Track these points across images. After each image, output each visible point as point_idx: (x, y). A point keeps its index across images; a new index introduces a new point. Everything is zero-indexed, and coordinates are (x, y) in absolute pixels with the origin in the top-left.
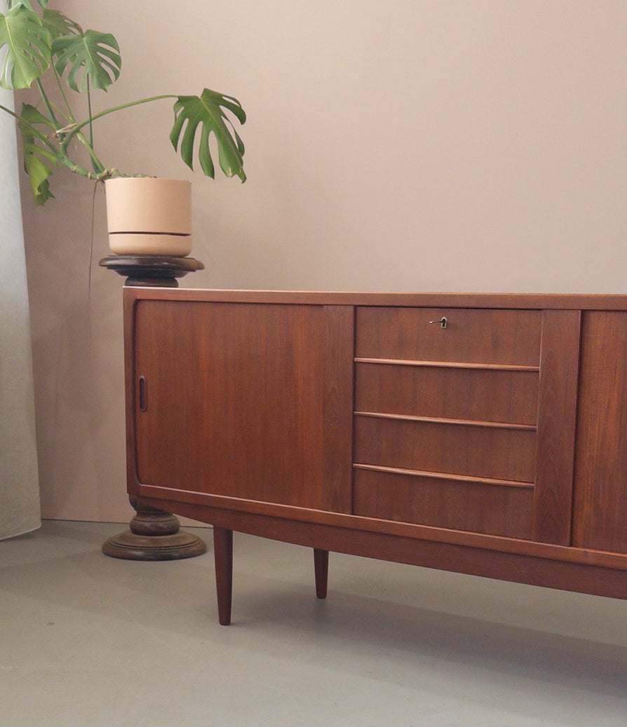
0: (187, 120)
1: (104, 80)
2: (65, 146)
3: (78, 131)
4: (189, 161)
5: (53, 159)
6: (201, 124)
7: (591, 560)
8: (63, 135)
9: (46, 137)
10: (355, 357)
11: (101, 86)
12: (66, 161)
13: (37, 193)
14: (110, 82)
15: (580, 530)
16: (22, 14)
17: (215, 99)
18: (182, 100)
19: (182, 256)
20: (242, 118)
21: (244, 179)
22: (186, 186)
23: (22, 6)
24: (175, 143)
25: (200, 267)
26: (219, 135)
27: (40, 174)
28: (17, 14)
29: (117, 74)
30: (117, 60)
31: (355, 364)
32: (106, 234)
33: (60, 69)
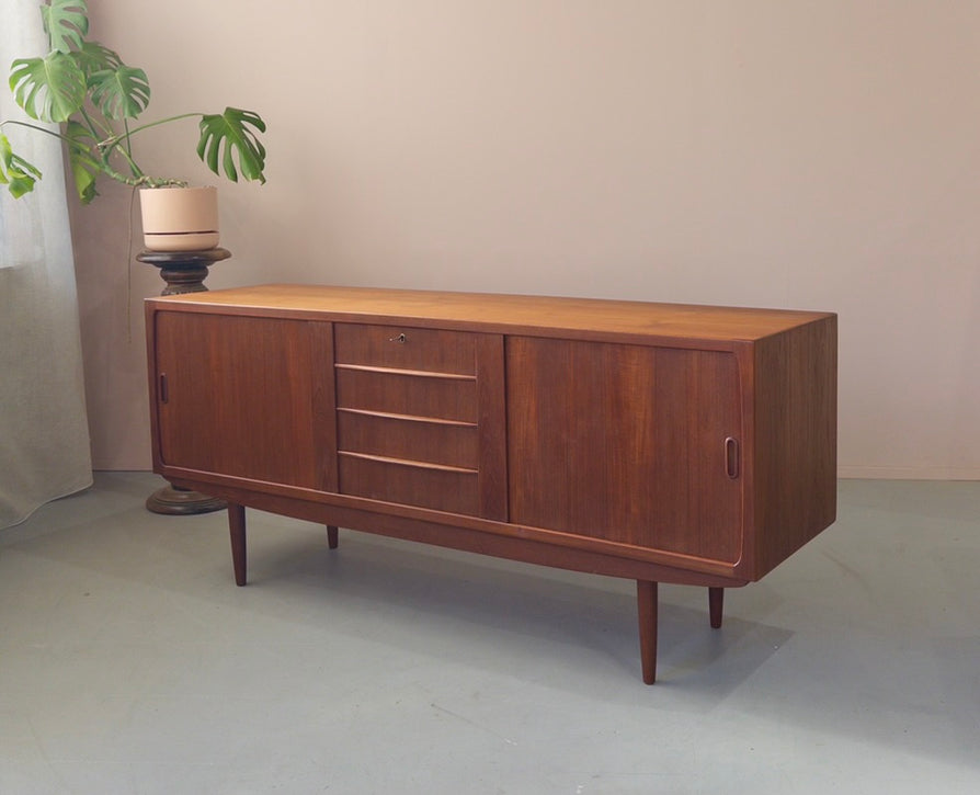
0: (211, 135)
1: (135, 108)
2: (106, 157)
3: (117, 143)
4: (215, 169)
5: (96, 167)
6: (224, 138)
7: (523, 535)
8: (105, 147)
9: (88, 150)
10: (335, 362)
11: (132, 115)
12: (107, 170)
13: (82, 197)
14: (140, 110)
15: (514, 510)
16: (58, 59)
17: (236, 116)
18: (206, 119)
19: (212, 249)
20: (262, 128)
21: (264, 181)
22: (213, 191)
23: (59, 52)
24: (202, 156)
25: (227, 255)
26: (241, 146)
27: (84, 180)
28: (53, 59)
29: (146, 102)
30: (146, 90)
31: (336, 369)
32: (141, 235)
33: (96, 101)
